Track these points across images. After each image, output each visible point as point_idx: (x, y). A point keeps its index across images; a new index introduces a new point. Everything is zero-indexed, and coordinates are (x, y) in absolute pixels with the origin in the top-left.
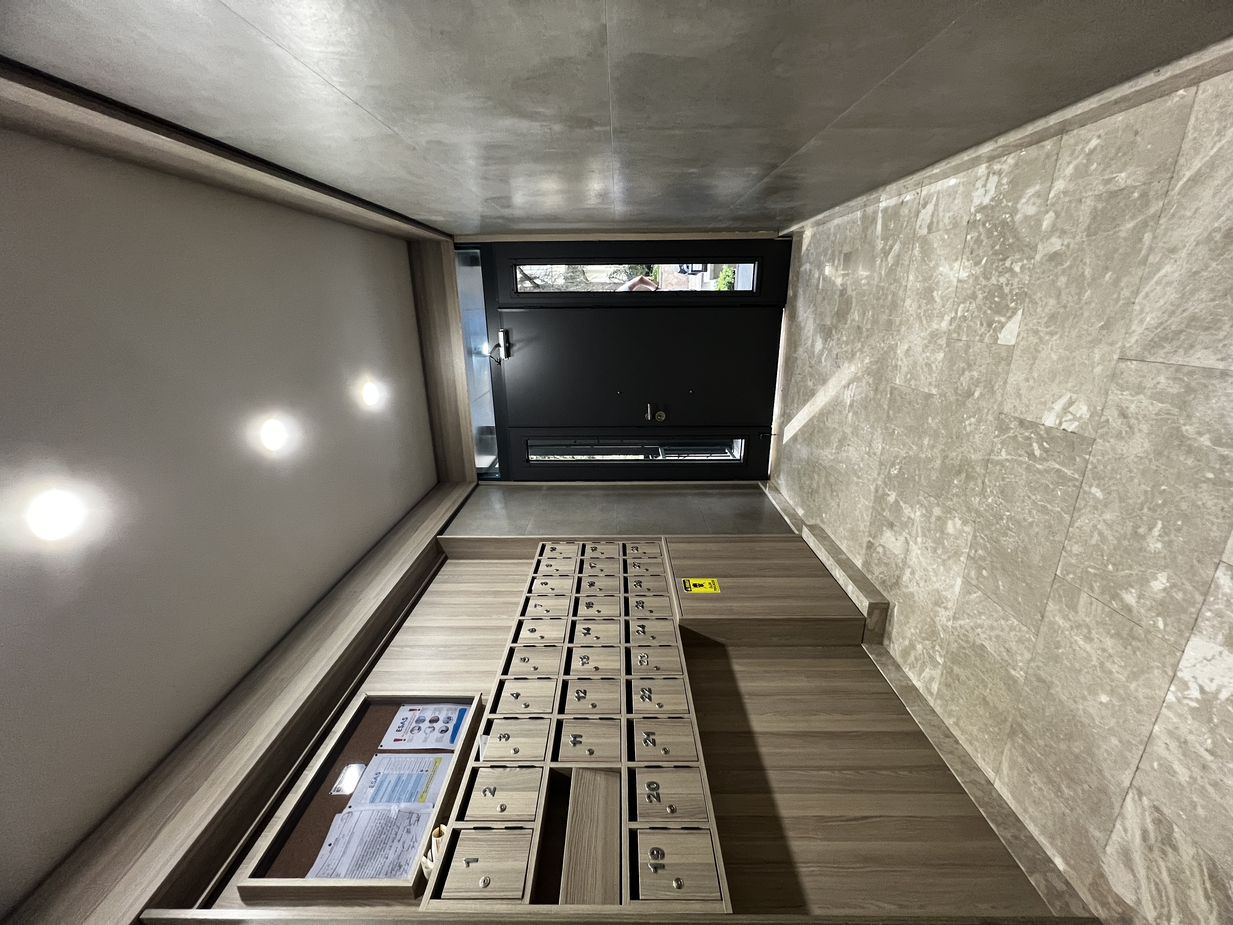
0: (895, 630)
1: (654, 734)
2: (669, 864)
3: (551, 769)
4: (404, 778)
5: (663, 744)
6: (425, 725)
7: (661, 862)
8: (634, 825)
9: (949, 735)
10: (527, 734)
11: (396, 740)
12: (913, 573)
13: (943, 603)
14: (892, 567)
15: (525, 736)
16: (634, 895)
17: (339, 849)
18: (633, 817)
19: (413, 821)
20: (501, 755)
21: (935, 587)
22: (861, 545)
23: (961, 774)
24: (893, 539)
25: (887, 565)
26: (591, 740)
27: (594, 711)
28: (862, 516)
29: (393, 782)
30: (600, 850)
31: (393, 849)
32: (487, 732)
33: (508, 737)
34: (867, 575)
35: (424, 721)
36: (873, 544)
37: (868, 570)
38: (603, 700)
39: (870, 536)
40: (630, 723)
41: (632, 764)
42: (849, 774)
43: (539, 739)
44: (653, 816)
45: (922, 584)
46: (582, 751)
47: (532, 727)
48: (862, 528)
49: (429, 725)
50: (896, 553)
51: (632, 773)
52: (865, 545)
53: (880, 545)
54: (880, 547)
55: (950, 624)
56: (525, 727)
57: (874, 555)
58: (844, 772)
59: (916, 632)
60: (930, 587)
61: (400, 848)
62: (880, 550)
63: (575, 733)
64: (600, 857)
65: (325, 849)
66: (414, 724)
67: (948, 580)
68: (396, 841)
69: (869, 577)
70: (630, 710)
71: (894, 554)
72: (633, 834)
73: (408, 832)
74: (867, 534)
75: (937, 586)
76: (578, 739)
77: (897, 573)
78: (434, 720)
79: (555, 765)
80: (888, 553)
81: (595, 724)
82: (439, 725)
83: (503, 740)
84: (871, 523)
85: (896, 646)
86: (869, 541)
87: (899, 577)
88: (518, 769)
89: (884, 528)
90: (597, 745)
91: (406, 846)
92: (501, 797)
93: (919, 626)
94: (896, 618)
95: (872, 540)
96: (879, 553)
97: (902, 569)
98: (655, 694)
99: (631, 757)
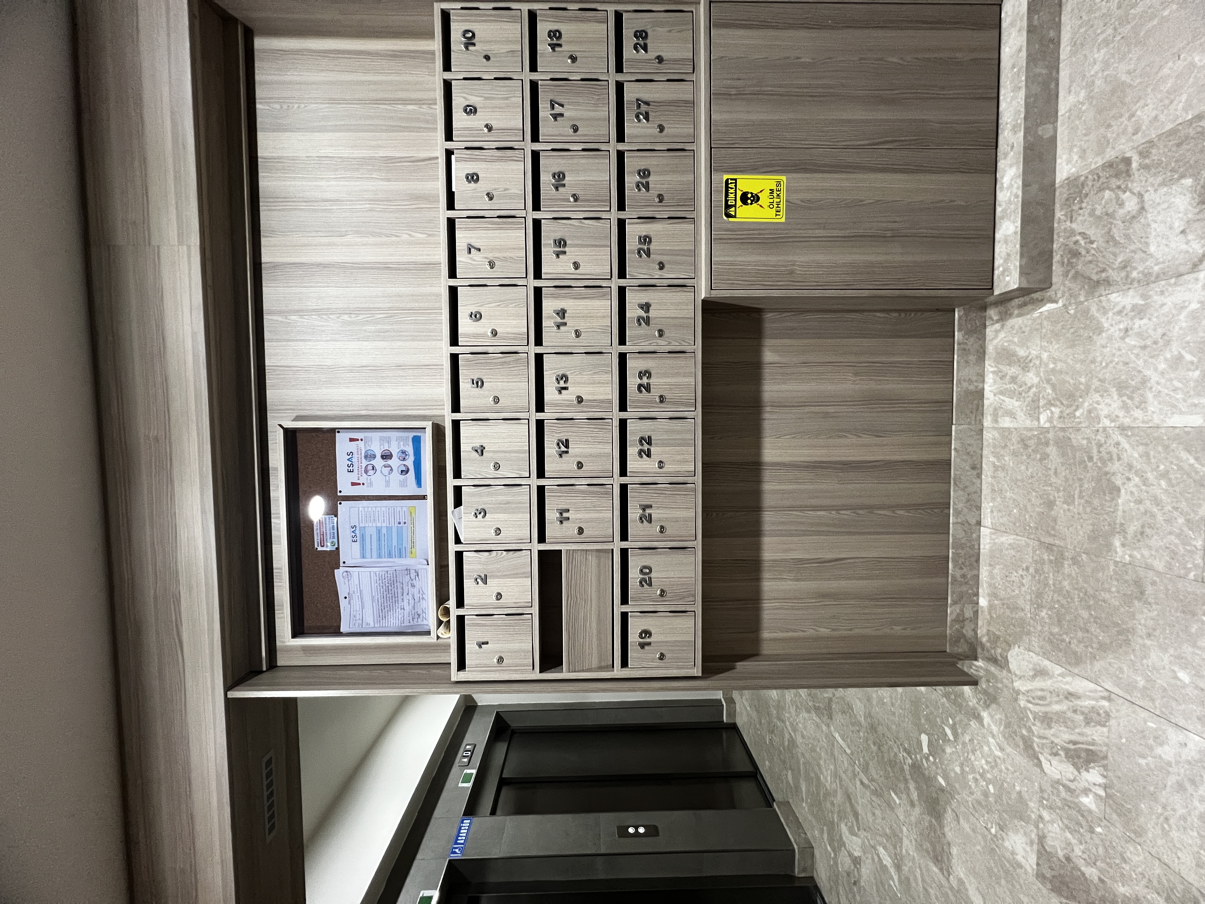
0: (1020, 320)
1: (650, 507)
2: (655, 642)
3: (540, 552)
4: (384, 531)
5: (659, 520)
6: (378, 462)
7: (647, 640)
8: (625, 608)
9: (977, 468)
10: (506, 507)
11: (353, 484)
12: (1139, 311)
13: (1131, 398)
14: (1115, 255)
15: (505, 511)
16: (624, 663)
17: (356, 602)
18: (625, 600)
19: (413, 576)
20: (483, 538)
21: (1148, 373)
22: (1103, 144)
23: (958, 513)
24: (1178, 225)
25: (1110, 239)
26: (579, 516)
27: (581, 473)
28: (1175, 91)
29: (375, 537)
30: (594, 625)
31: (406, 601)
32: (458, 503)
33: (484, 512)
34: (1057, 206)
35: (374, 457)
36: (1128, 173)
37: (1068, 202)
38: (591, 456)
39: (1143, 154)
40: (624, 488)
41: (625, 545)
42: (846, 514)
43: (520, 515)
44: (644, 600)
45: (1131, 341)
46: (570, 529)
47: (509, 498)
48: (1144, 115)
49: (383, 462)
50: (1152, 249)
51: (624, 553)
52: (1110, 154)
53: (1140, 195)
54: (1135, 200)
55: (1107, 422)
56: (501, 498)
57: (1107, 194)
58: (841, 512)
59: (1047, 365)
60: (1140, 362)
61: (412, 602)
62: (1131, 204)
63: (560, 507)
64: (595, 632)
65: (343, 603)
66: (365, 463)
67: (1180, 396)
68: (405, 594)
69: (1059, 214)
70: (623, 472)
71: (1147, 244)
72: (624, 616)
73: (413, 586)
74: (1139, 139)
75: (1155, 377)
76: (565, 515)
77: (1113, 274)
78: (387, 456)
79: (543, 547)
80: (1136, 226)
81: (582, 492)
82: (395, 462)
83: (480, 516)
84: (1173, 132)
85: (1002, 335)
86: (1127, 161)
87: (1108, 282)
88: (505, 553)
89: (1188, 182)
90: (587, 521)
91: (417, 600)
92: (494, 585)
93: (1060, 365)
94: (1036, 314)
95: (1134, 165)
96: (1121, 205)
97: (1129, 282)
98: (657, 445)
99: (624, 536)
